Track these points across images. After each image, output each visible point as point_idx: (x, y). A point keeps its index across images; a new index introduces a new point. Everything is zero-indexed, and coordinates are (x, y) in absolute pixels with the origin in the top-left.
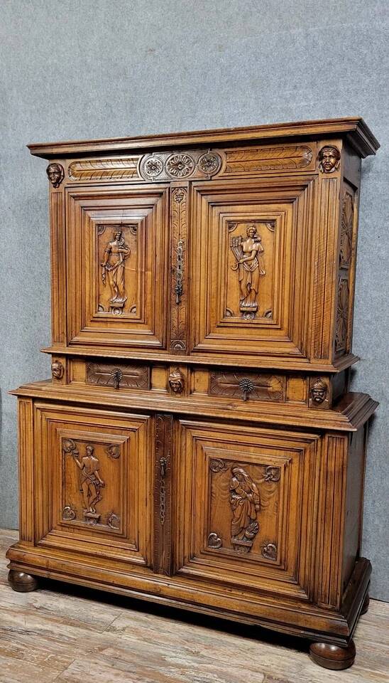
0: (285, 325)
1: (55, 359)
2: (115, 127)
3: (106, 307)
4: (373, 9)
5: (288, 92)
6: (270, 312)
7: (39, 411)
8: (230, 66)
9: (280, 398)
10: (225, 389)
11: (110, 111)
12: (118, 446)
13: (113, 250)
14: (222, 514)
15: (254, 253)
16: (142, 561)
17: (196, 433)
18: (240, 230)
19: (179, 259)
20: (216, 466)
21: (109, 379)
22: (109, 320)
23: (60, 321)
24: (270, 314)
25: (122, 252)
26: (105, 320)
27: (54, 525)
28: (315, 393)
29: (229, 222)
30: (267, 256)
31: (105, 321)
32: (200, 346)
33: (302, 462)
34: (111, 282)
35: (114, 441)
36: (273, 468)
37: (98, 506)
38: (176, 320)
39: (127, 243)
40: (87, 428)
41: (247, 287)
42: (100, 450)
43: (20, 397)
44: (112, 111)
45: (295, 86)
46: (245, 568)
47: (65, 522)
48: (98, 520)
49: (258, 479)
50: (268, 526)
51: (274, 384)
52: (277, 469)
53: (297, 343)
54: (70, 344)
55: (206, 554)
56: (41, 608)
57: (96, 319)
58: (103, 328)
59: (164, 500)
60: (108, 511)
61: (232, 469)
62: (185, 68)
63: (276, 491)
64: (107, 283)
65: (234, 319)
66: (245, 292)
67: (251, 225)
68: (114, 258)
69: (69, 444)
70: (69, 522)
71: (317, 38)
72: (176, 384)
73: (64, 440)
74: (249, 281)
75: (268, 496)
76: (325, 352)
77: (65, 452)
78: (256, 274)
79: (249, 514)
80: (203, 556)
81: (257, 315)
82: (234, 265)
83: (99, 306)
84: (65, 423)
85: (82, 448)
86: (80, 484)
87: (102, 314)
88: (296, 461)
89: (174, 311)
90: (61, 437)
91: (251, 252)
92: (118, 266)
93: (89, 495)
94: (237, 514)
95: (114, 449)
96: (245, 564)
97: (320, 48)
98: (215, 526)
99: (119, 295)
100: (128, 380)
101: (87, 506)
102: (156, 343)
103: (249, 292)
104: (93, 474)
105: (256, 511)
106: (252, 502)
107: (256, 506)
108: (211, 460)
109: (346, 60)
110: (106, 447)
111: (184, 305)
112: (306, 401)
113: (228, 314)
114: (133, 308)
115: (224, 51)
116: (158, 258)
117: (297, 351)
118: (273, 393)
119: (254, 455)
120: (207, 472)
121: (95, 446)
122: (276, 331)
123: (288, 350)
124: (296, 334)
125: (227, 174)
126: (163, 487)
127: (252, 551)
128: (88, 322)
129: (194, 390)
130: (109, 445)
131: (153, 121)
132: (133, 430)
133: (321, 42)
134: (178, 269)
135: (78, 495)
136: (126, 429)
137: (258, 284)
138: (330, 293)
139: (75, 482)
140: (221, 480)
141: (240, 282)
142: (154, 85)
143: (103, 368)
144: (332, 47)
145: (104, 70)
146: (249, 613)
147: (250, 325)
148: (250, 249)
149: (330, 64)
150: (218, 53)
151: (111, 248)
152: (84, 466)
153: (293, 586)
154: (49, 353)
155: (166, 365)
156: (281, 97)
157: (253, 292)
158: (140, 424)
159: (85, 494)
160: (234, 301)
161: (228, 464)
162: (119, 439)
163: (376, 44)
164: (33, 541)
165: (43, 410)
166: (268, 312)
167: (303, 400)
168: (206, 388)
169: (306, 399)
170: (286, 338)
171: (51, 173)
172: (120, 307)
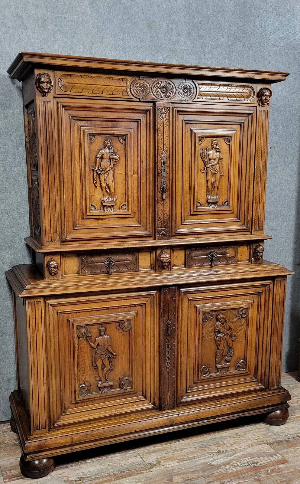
0: (235, 210)
1: (49, 257)
3: (98, 206)
6: (227, 201)
7: (51, 308)
9: (233, 261)
10: (199, 261)
11: (21, 22)
12: (130, 321)
13: (105, 156)
14: (209, 350)
15: (217, 160)
16: (151, 406)
17: (191, 297)
18: (207, 142)
19: (164, 164)
20: (207, 315)
21: (101, 267)
22: (101, 217)
23: (52, 221)
24: (227, 203)
25: (113, 159)
26: (98, 217)
27: (67, 404)
28: (258, 254)
29: (199, 136)
30: (225, 162)
31: (98, 218)
32: (179, 231)
33: (259, 300)
34: (103, 185)
35: (125, 318)
36: (244, 309)
37: (111, 375)
38: (162, 213)
39: (116, 151)
40: (98, 313)
41: (212, 185)
42: (113, 330)
43: (29, 297)
44: (23, 22)
45: (179, 34)
46: (225, 383)
47: (81, 399)
48: (111, 387)
49: (233, 319)
50: (238, 350)
51: (230, 252)
52: (247, 309)
53: (243, 222)
54: (64, 242)
55: (198, 383)
57: (89, 217)
58: (94, 224)
59: (170, 353)
60: (119, 376)
61: (217, 316)
63: (245, 323)
64: (98, 185)
65: (205, 208)
66: (210, 188)
67: (214, 139)
68: (105, 164)
69: (83, 330)
70: (85, 398)
72: (167, 262)
73: (79, 327)
74: (214, 180)
75: (240, 329)
76: (260, 226)
77: (79, 338)
78: (218, 175)
79: (229, 344)
80: (195, 385)
81: (218, 204)
82: (203, 169)
83: (91, 205)
84: (76, 313)
85: (94, 331)
86: (94, 360)
87: (95, 212)
88: (256, 300)
89: (160, 205)
90: (75, 326)
91: (215, 160)
92: (109, 170)
93: (103, 369)
94: (221, 347)
95: (126, 324)
96: (224, 380)
97: (194, 10)
98: (205, 360)
99: (110, 194)
100: (118, 266)
101: (102, 379)
102: (145, 232)
103: (213, 188)
104: (107, 349)
105: (233, 341)
106: (231, 336)
107: (232, 338)
108: (204, 313)
109: (210, 22)
110: (117, 324)
111: (167, 201)
112: (250, 260)
113: (199, 205)
114: (124, 205)
116: (144, 163)
117: (244, 227)
118: (230, 258)
119: (231, 303)
120: (201, 323)
121: (106, 325)
122: (229, 215)
123: (239, 227)
124: (242, 216)
125: (201, 100)
126: (169, 343)
127: (230, 369)
128: (80, 221)
129: (174, 265)
130: (120, 323)
131: (65, 39)
132: (141, 305)
134: (163, 172)
135: (92, 372)
136: (135, 305)
137: (219, 182)
138: (263, 187)
139: (88, 361)
140: (209, 325)
141: (207, 181)
143: (96, 259)
144: (201, 11)
146: (236, 411)
147: (214, 212)
148: (215, 157)
151: (103, 155)
152: (98, 344)
153: (254, 383)
155: (152, 249)
156: (169, 40)
157: (216, 188)
158: (147, 299)
159: (100, 369)
160: (201, 194)
161: (214, 314)
162: (129, 315)
164: (47, 427)
165: (54, 305)
166: (226, 202)
167: (247, 260)
168: (183, 262)
169: (250, 259)
170: (235, 219)
171: (44, 82)
172: (112, 205)
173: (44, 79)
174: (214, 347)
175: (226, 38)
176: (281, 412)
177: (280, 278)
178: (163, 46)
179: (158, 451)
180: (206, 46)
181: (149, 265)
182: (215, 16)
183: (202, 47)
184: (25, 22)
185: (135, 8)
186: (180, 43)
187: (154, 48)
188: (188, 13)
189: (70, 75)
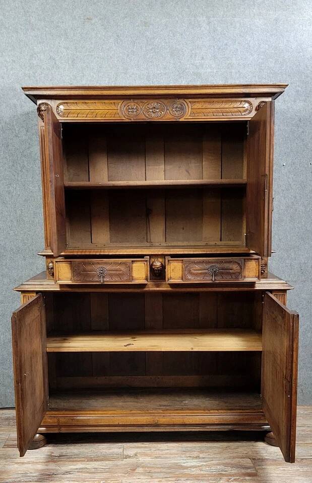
1: (49, 260)
2: (59, 76)
4: (253, 11)
5: (198, 62)
8: (154, 38)
11: (54, 63)
21: (93, 276)
43: (23, 292)
44: (55, 63)
45: (203, 58)
56: (60, 456)
62: (118, 36)
71: (216, 25)
97: (219, 33)
100: (111, 276)
109: (236, 43)
115: (149, 26)
125: (191, 117)
131: (92, 74)
133: (219, 28)
142: (93, 46)
144: (227, 33)
145: (47, 29)
146: (225, 423)
149: (226, 45)
150: (144, 27)
154: (44, 256)
156: (193, 65)
163: (256, 34)
171: (43, 110)
173: (43, 108)
175: (255, 56)
177: (278, 292)
178: (187, 71)
179: (142, 447)
180: (232, 66)
182: (243, 37)
183: (229, 68)
184: (57, 62)
185: (158, 39)
186: (204, 66)
187: (177, 73)
188: (213, 37)
189: (67, 103)
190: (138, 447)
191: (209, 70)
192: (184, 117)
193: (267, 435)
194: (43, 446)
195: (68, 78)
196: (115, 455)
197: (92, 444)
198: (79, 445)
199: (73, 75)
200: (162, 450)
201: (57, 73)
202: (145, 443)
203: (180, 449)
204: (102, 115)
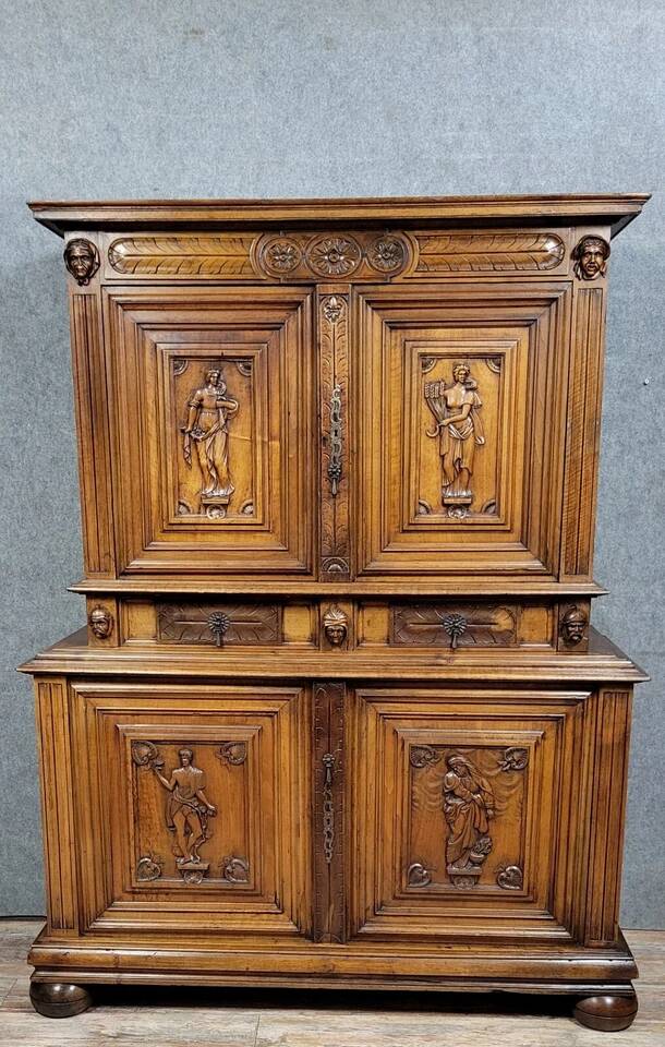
0: (518, 525)
1: (94, 603)
2: (127, 170)
3: (193, 505)
4: (583, 9)
5: (450, 134)
6: (494, 504)
7: (81, 699)
8: (346, 77)
9: (508, 640)
10: (419, 633)
12: (242, 743)
13: (205, 403)
14: (430, 832)
15: (466, 409)
16: (291, 927)
17: (384, 708)
18: (441, 370)
19: (336, 420)
20: (419, 757)
21: (202, 631)
22: (200, 528)
23: (101, 533)
24: (493, 508)
25: (223, 407)
26: (193, 528)
27: (118, 892)
28: (570, 629)
29: (423, 355)
30: (488, 415)
31: (194, 530)
32: (374, 566)
33: (560, 735)
34: (204, 461)
35: (233, 737)
36: (518, 750)
37: (205, 850)
38: (331, 524)
39: (231, 392)
40: (178, 719)
41: (454, 465)
42: (207, 755)
43: (38, 675)
44: (119, 140)
45: (462, 125)
46: (470, 910)
47: (142, 885)
48: (206, 873)
49: (490, 769)
50: (505, 840)
51: (502, 620)
52: (524, 751)
53: (536, 551)
54: (124, 574)
55: (403, 899)
56: (119, 1036)
57: (175, 528)
58: (187, 542)
59: (332, 824)
60: (223, 855)
61: (448, 758)
62: (263, 74)
63: (521, 784)
64: (194, 462)
65: (435, 518)
66: (451, 472)
67: (461, 361)
68: (207, 418)
69: (145, 751)
70: (150, 885)
71: (496, 45)
72: (338, 631)
73: (136, 743)
74: (458, 454)
75: (506, 793)
76: (581, 564)
77: (138, 765)
78: (469, 444)
79: (477, 825)
80: (398, 902)
81: (471, 509)
82: (430, 428)
83: (180, 503)
84: (133, 715)
85: (169, 755)
86: (168, 814)
87: (187, 518)
88: (551, 734)
89: (327, 507)
90: (128, 741)
91: (461, 407)
92: (216, 431)
93: (187, 833)
94: (457, 829)
95: (234, 750)
96: (469, 904)
97: (502, 65)
98: (418, 853)
99: (219, 482)
100: (238, 631)
101: (185, 852)
102: (293, 564)
103: (458, 472)
104: (195, 796)
105: (488, 819)
106: (483, 807)
107: (488, 812)
108: (414, 748)
109: (543, 87)
110: (217, 748)
111: (343, 498)
112: (552, 642)
113: (422, 509)
114: (248, 505)
115: (335, 49)
116: (293, 417)
117: (537, 564)
118: (500, 633)
119: (486, 734)
120: (407, 768)
121: (197, 748)
122: (502, 535)
123: (524, 564)
124: (535, 539)
125: (419, 275)
126: (330, 803)
127: (480, 882)
128: (158, 534)
129: (363, 638)
130: (224, 745)
132: (270, 714)
133: (502, 53)
134: (333, 436)
135: (165, 836)
136: (255, 714)
137: (473, 459)
138: (591, 471)
139: (157, 815)
140: (429, 779)
141: (443, 457)
142: (205, 98)
143: (191, 613)
145: (99, 58)
146: (485, 975)
147: (460, 527)
148: (459, 403)
149: (518, 92)
150: (324, 52)
151: (202, 400)
152: (177, 783)
153: (549, 923)
154: (81, 593)
155: (311, 601)
156: (438, 142)
157: (465, 473)
158: (282, 703)
159: (181, 832)
160: (430, 487)
161: (441, 752)
162: (242, 733)
163: (589, 66)
164: (77, 928)
165: (87, 695)
166: (491, 505)
167: (546, 641)
168: (385, 634)
169: (552, 639)
170: (518, 546)
171: (76, 258)
172: (222, 505)
173: (77, 252)
174: (441, 826)
176: (616, 1001)
177: (613, 688)
178: (424, 157)
179: (299, 1021)
180: (530, 145)
181: (308, 634)
182: (558, 73)
183: (522, 150)
184: (123, 138)
185: (356, 81)
186: (465, 147)
187: (401, 163)
188: (487, 74)
189: (132, 240)
190: (291, 1022)
191: (476, 156)
192: (403, 275)
193: (579, 1005)
194: (86, 1011)
195: (147, 175)
196: (238, 1039)
197: (190, 1010)
198: (163, 1010)
199: (159, 169)
200: (341, 1030)
201: (123, 163)
202: (308, 1012)
203: (382, 1028)
204: (212, 270)
